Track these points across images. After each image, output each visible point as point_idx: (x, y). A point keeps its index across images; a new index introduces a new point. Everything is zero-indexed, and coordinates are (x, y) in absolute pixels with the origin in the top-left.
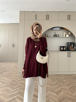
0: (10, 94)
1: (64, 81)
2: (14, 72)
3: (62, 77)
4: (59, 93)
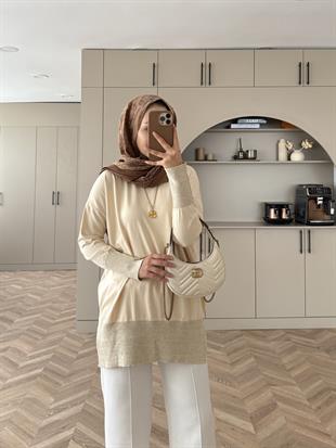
2: (59, 317)
4: (263, 420)
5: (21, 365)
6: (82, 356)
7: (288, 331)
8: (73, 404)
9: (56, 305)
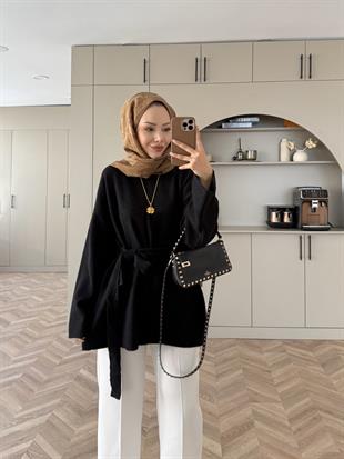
1: (275, 374)
2: (57, 320)
4: (235, 441)
6: (66, 362)
8: (40, 414)
9: (56, 308)
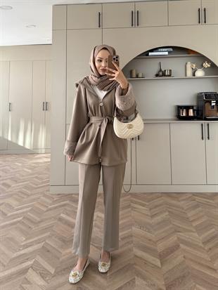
0: (15, 255)
1: (189, 215)
2: (43, 183)
3: (183, 200)
5: (9, 215)
6: (50, 209)
7: (194, 194)
9: (41, 176)
